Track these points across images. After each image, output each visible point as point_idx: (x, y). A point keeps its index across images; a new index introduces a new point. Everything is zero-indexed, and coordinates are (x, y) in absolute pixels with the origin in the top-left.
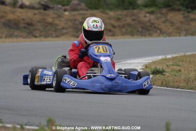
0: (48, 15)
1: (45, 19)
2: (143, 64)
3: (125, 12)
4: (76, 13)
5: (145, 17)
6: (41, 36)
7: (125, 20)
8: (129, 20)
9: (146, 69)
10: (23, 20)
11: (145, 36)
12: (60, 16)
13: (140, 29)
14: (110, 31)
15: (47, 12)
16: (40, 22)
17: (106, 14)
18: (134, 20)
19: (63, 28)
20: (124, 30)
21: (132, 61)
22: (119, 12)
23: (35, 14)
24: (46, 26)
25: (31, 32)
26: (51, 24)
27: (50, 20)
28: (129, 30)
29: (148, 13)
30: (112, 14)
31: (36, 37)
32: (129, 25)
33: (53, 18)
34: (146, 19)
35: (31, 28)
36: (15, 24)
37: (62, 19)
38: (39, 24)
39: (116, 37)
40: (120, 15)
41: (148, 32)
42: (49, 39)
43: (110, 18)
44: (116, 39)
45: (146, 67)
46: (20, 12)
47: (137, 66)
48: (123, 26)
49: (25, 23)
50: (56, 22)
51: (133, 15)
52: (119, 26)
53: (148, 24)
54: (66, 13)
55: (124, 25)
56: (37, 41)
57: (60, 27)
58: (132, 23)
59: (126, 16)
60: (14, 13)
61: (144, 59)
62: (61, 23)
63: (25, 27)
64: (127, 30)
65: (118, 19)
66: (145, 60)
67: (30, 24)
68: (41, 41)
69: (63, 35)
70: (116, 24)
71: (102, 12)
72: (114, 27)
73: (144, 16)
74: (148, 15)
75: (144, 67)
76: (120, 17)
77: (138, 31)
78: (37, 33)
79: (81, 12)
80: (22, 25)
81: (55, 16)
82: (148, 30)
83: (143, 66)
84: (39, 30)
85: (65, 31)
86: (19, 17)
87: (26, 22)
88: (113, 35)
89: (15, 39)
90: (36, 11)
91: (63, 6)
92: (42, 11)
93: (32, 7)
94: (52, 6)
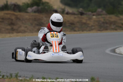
1: (81, 21)
4: (100, 17)
6: (79, 31)
10: (68, 21)
12: (90, 19)
14: (121, 27)
15: (83, 16)
16: (78, 22)
19: (92, 26)
23: (75, 18)
24: (82, 25)
25: (73, 28)
26: (85, 24)
27: (84, 21)
31: (75, 31)
35: (73, 26)
37: (92, 20)
38: (78, 24)
42: (85, 32)
46: (66, 17)
49: (69, 23)
50: (88, 22)
54: (94, 17)
57: (90, 25)
62: (91, 23)
63: (69, 26)
69: (92, 30)
71: (116, 16)
78: (76, 29)
79: (103, 16)
80: (67, 24)
81: (87, 19)
84: (78, 27)
85: (93, 28)
86: (65, 19)
90: (76, 16)
91: (92, 12)
92: (80, 16)
93: (73, 14)
94: (85, 13)
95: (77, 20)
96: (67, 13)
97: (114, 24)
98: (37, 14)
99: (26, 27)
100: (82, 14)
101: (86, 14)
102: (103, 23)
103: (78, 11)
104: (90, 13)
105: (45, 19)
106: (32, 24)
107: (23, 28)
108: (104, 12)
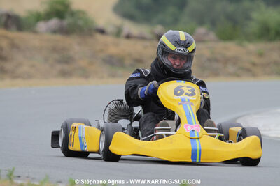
23: (146, 47)
30: (252, 47)
43: (249, 53)
49: (132, 59)
60: (117, 45)
65: (261, 55)
72: (254, 64)
87: (134, 57)
93: (142, 38)
95: (150, 52)
96: (128, 37)
97: (235, 63)
98: (58, 37)
99: (33, 66)
102: (209, 60)
103: (153, 33)
106: (46, 60)
107: (25, 68)
108: (212, 35)
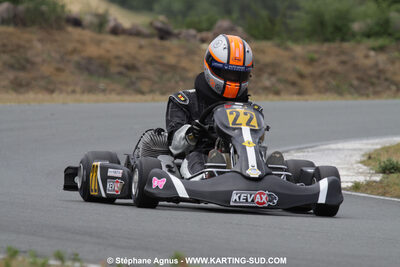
0: (168, 50)
1: (161, 58)
2: (362, 153)
3: (326, 47)
5: (367, 57)
6: (152, 91)
7: (325, 64)
8: (333, 63)
9: (370, 161)
10: (117, 57)
11: (368, 96)
12: (191, 53)
13: (355, 83)
14: (294, 84)
15: (167, 43)
16: (151, 63)
17: (287, 49)
18: (343, 63)
20: (322, 83)
21: (340, 145)
22: (314, 47)
23: (141, 47)
24: (164, 72)
25: (132, 83)
26: (173, 68)
27: (171, 59)
28: (334, 83)
29: (374, 49)
30: (298, 49)
31: (142, 93)
32: (333, 73)
33: (179, 56)
34: (368, 62)
35: (133, 75)
36: (101, 66)
37: (197, 58)
38: (150, 68)
39: (307, 97)
40: (316, 52)
41: (371, 89)
43: (294, 58)
44: (307, 100)
45: (370, 158)
46: (112, 43)
47: (351, 156)
48: (321, 76)
49: (120, 65)
50: (185, 63)
51: (343, 52)
52: (312, 75)
53: (373, 72)
54: (205, 46)
55: (323, 72)
56: (146, 101)
57: (192, 74)
58: (340, 68)
59: (328, 54)
60: (98, 43)
61: (365, 141)
63: (120, 73)
64: (328, 83)
65: (311, 61)
66: (367, 144)
67: (131, 67)
68: (153, 100)
70: (307, 70)
71: (279, 46)
72: (302, 76)
73: (365, 54)
74: (372, 53)
75: (365, 158)
76: (316, 56)
77: (351, 85)
78: (144, 86)
81: (183, 51)
82: (373, 84)
83: (363, 156)
84: (148, 79)
86: (108, 51)
87: (123, 62)
88: (300, 93)
89: (101, 96)
90: (143, 42)
91: (200, 30)
92: (156, 41)
93: (135, 33)
94: (176, 31)
95: (147, 54)
96: (115, 31)
97: (273, 74)
100: (164, 34)
101: (177, 36)
104: (192, 32)
105: (38, 46)
